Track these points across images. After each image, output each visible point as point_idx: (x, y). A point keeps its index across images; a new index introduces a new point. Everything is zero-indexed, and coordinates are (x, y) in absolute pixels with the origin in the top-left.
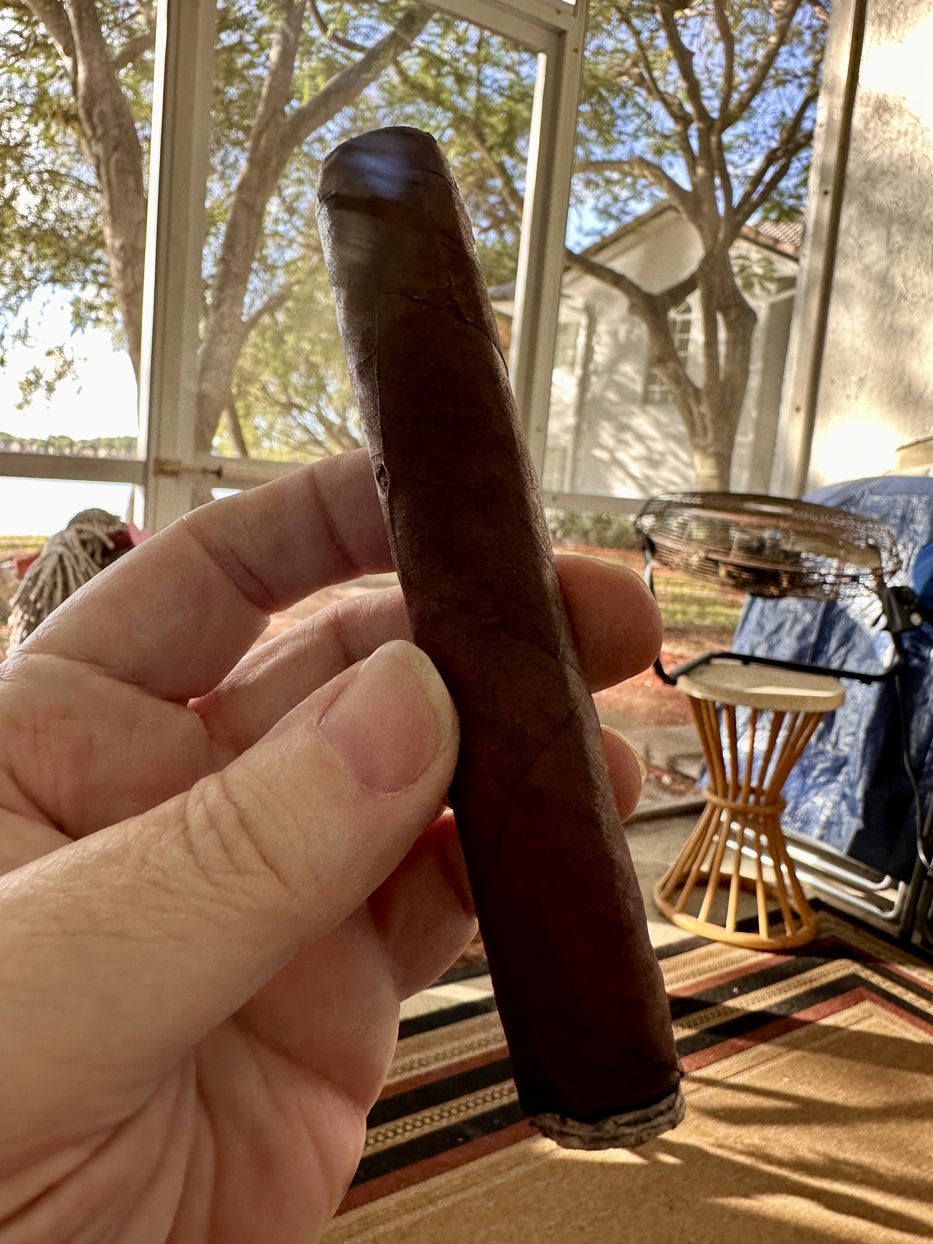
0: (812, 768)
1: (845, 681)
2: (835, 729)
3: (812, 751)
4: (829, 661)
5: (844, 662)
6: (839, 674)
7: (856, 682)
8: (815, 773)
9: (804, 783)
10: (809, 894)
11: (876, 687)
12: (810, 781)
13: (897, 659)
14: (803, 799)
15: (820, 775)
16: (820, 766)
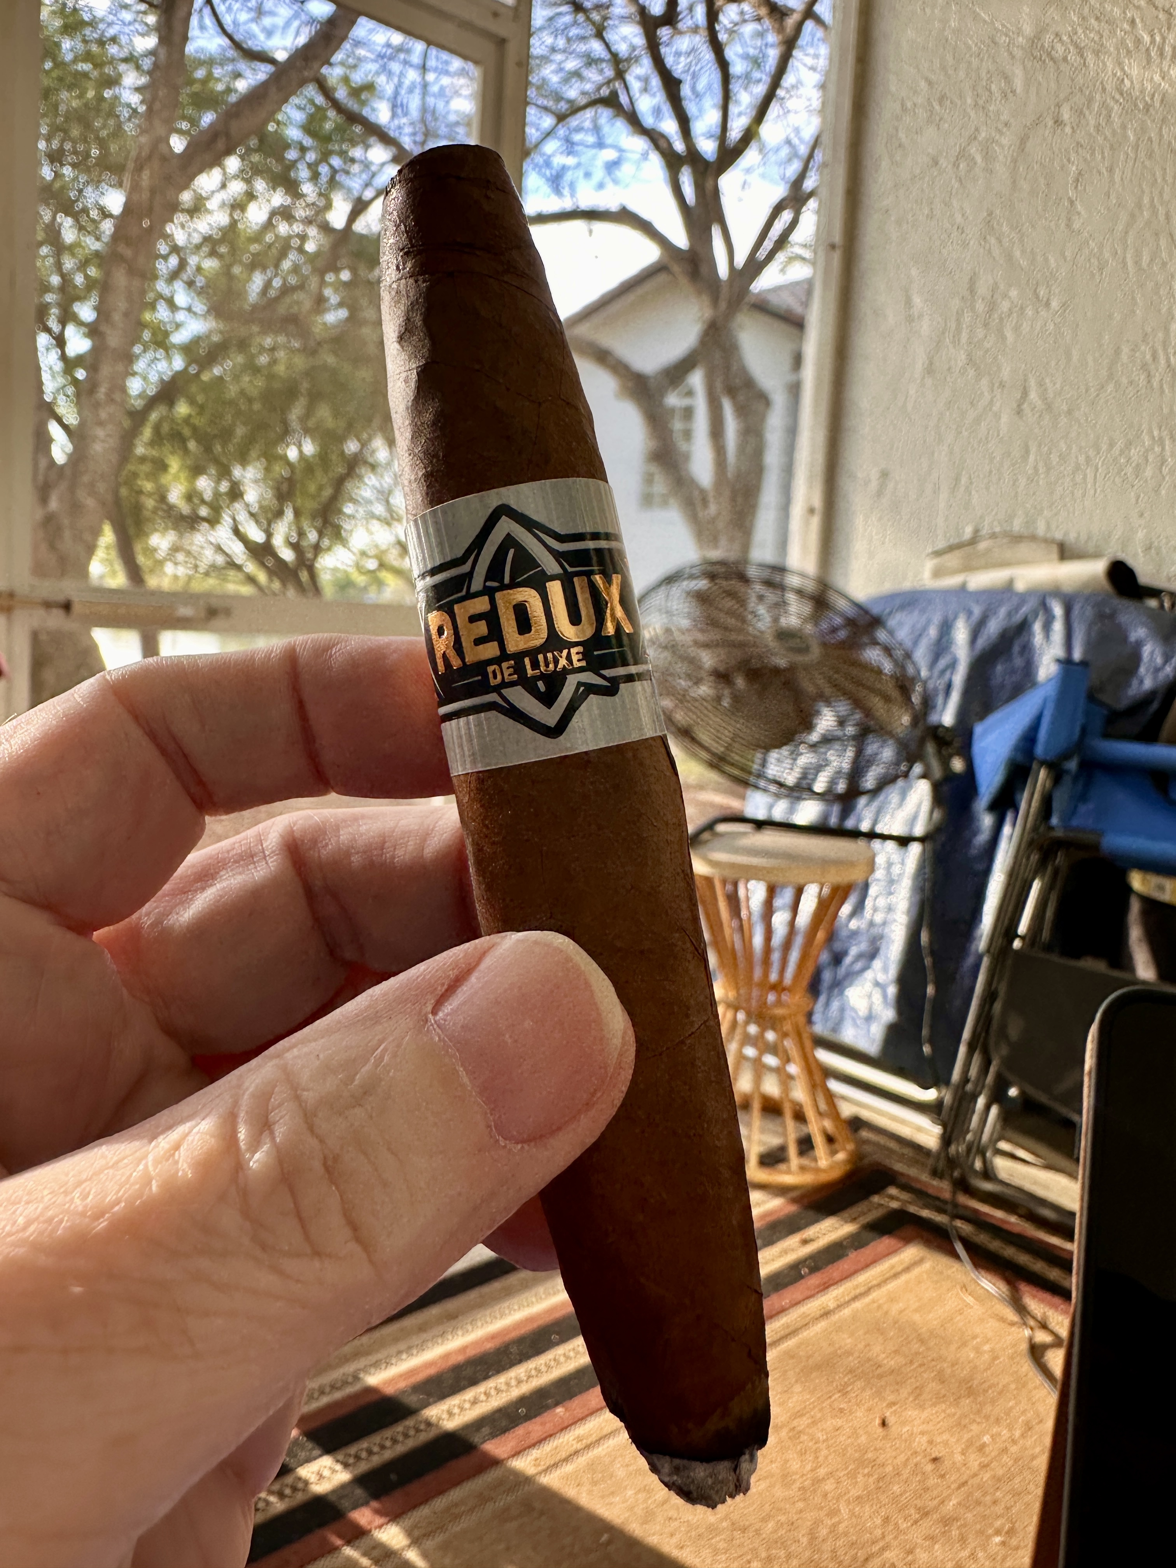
0: (845, 953)
1: (876, 844)
2: (869, 903)
3: (844, 933)
4: (859, 820)
5: (875, 822)
6: (872, 835)
7: (890, 845)
8: (848, 960)
9: (836, 973)
10: (847, 1110)
11: (915, 849)
12: (842, 970)
13: (937, 815)
14: (836, 991)
15: (853, 963)
16: (853, 951)
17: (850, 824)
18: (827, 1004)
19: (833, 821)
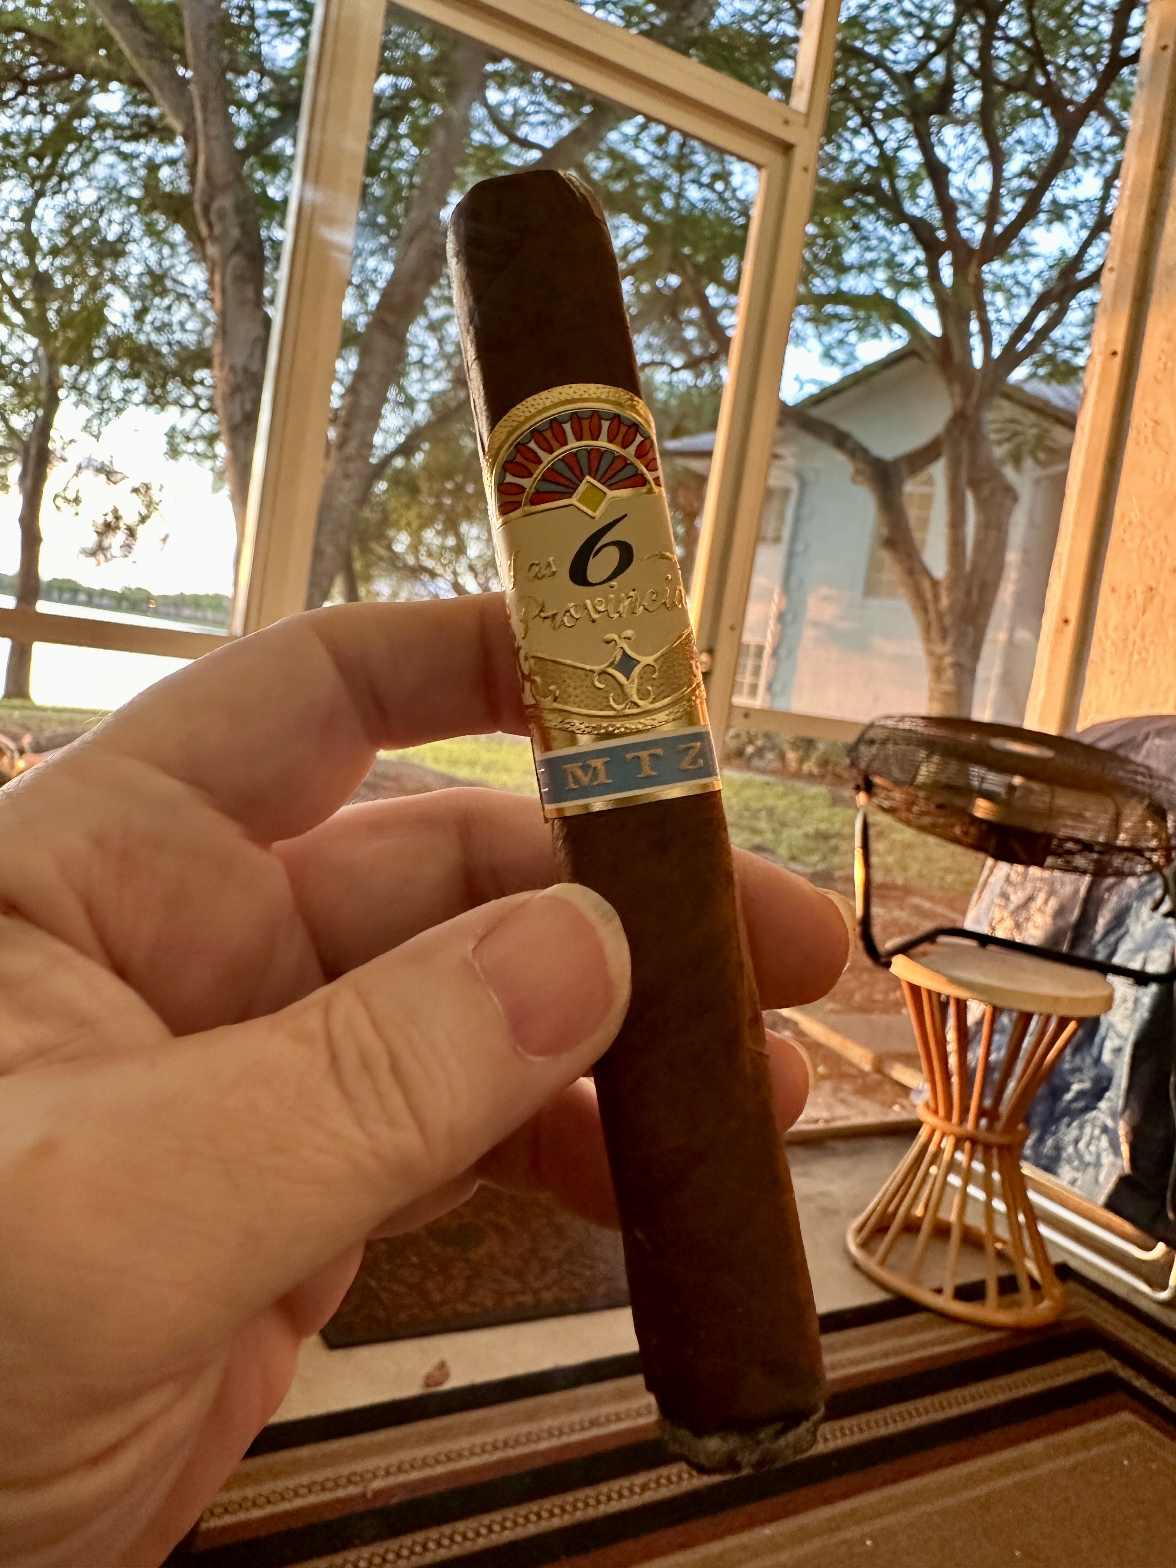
0: (1065, 1089)
8: (1069, 1096)
9: (1051, 1110)
10: (1056, 1258)
11: (1154, 989)
12: (1060, 1107)
15: (1075, 1099)
16: (1076, 1087)
17: (1082, 952)
18: (1041, 1140)
19: (1065, 948)
